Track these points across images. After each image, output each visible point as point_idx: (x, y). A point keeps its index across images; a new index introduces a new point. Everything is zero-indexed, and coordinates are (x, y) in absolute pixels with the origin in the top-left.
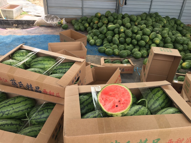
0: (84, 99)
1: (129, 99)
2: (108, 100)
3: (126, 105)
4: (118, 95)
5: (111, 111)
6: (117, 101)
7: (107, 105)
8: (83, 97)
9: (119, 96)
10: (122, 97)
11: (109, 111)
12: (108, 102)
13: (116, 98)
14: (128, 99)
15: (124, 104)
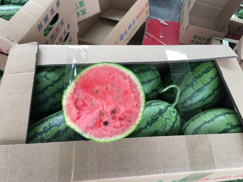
0: (47, 80)
1: (136, 109)
2: (89, 105)
3: (128, 123)
4: (112, 95)
5: (91, 134)
6: (108, 110)
7: (83, 119)
8: (45, 76)
9: (114, 99)
10: (120, 103)
11: (86, 133)
12: (87, 112)
13: (108, 104)
14: (134, 109)
15: (124, 122)
